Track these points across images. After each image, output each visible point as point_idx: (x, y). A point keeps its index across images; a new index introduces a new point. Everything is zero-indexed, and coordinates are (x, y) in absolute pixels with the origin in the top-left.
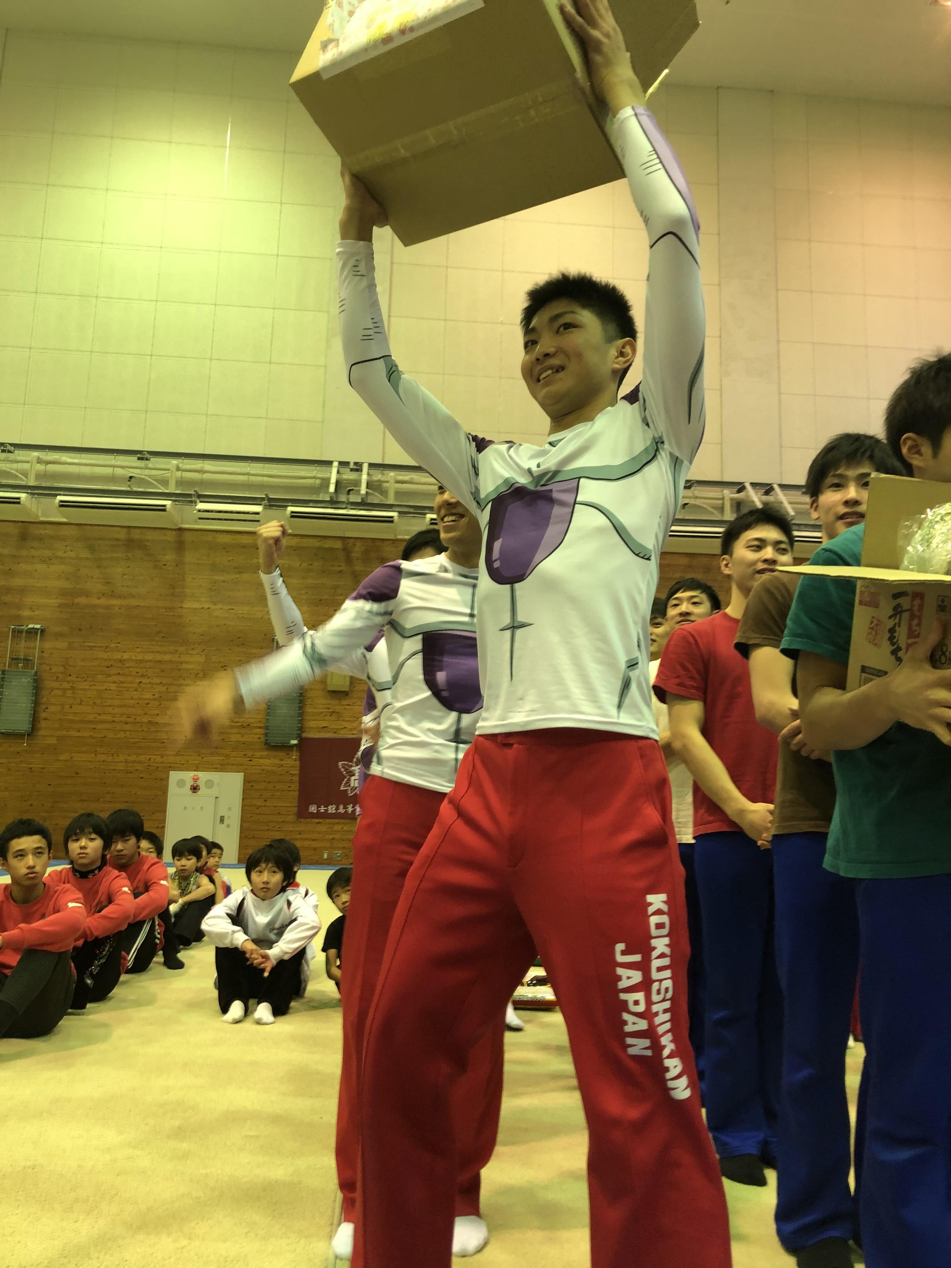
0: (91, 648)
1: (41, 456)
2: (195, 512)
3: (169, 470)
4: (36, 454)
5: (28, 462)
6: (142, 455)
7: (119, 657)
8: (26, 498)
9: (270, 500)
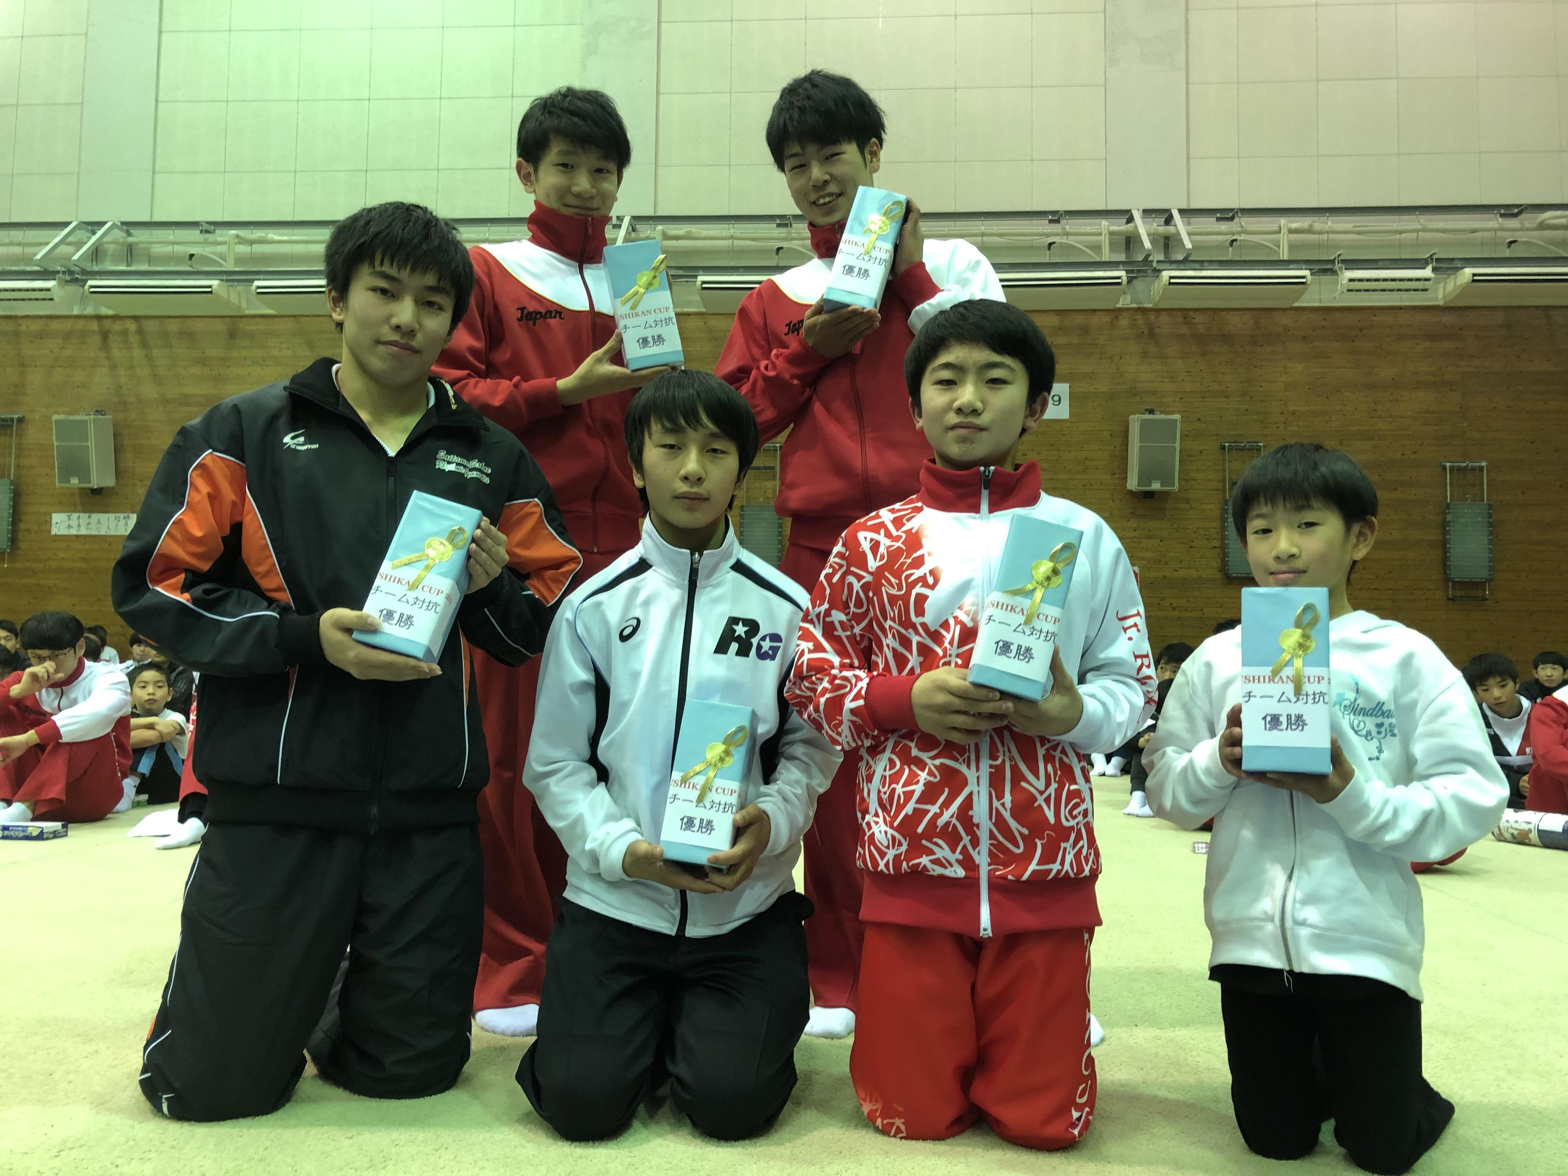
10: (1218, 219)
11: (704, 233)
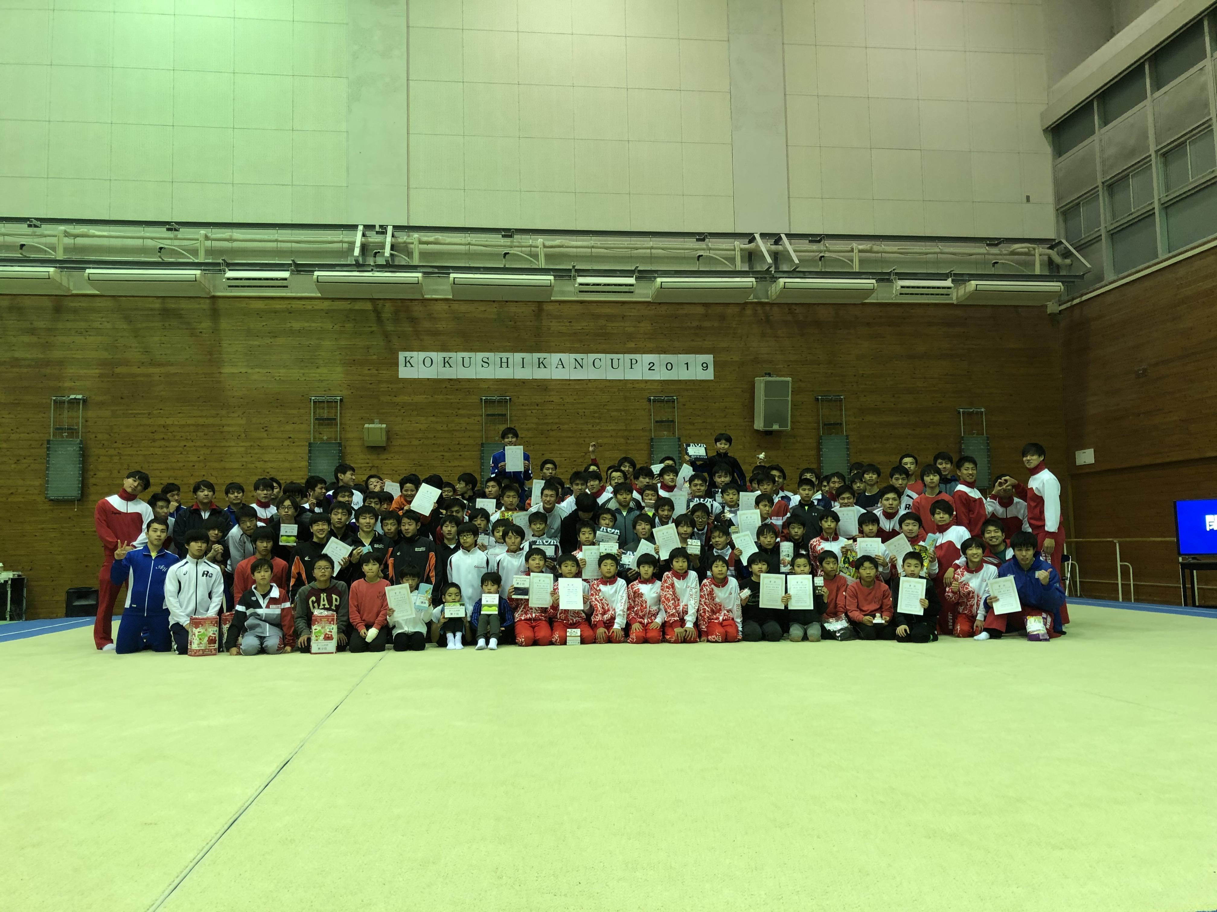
0: (135, 415)
1: (68, 230)
2: (224, 280)
3: (198, 240)
4: (62, 228)
5: (55, 236)
6: (171, 226)
7: (163, 423)
8: (55, 272)
9: (297, 265)
10: (810, 241)
11: (448, 240)
